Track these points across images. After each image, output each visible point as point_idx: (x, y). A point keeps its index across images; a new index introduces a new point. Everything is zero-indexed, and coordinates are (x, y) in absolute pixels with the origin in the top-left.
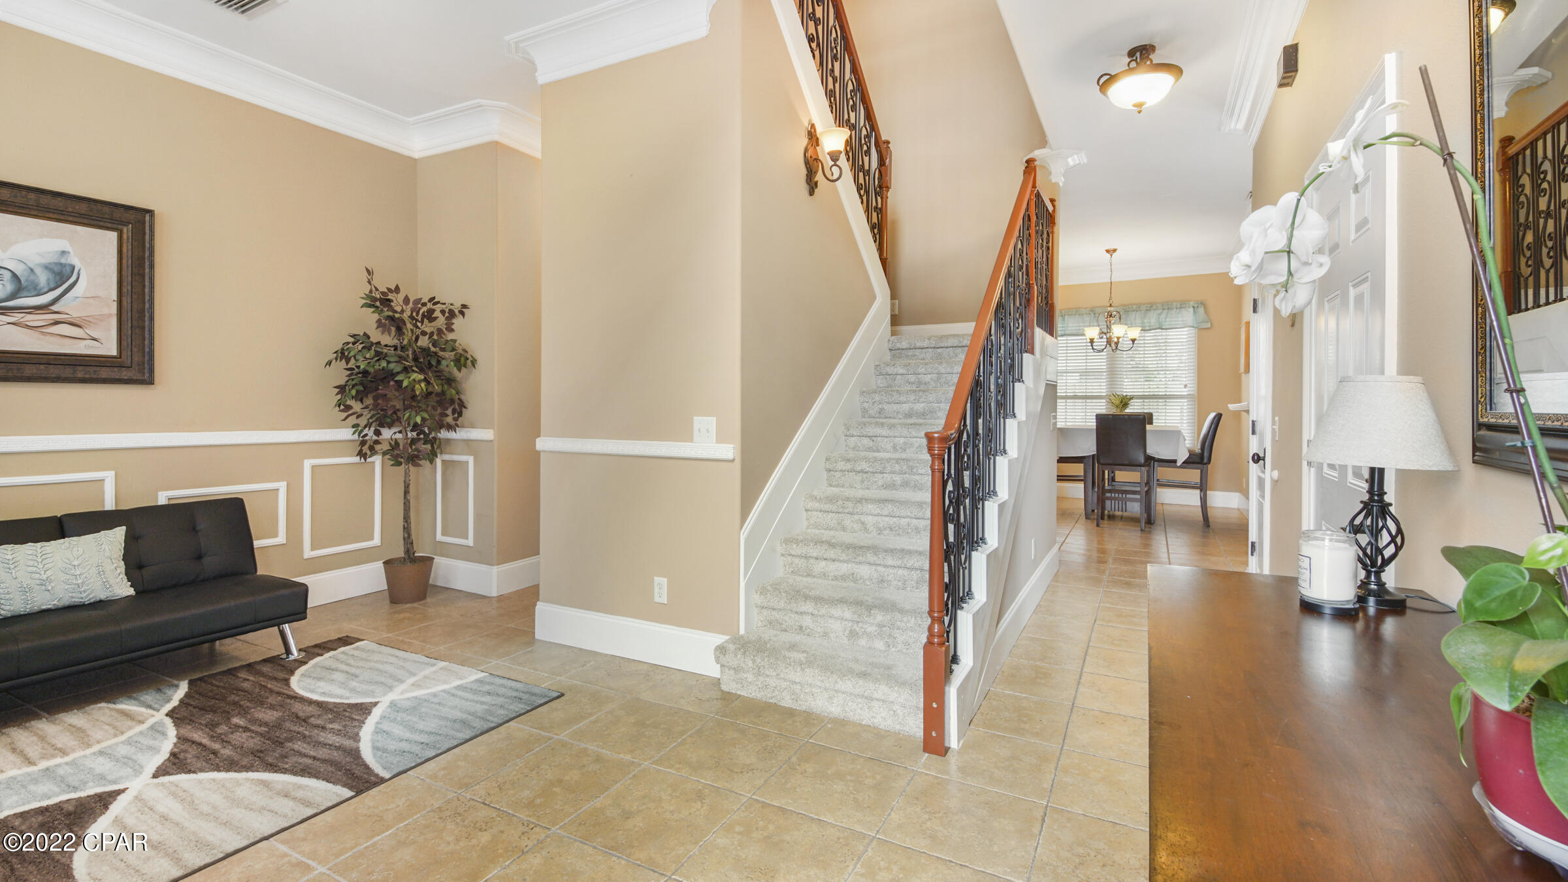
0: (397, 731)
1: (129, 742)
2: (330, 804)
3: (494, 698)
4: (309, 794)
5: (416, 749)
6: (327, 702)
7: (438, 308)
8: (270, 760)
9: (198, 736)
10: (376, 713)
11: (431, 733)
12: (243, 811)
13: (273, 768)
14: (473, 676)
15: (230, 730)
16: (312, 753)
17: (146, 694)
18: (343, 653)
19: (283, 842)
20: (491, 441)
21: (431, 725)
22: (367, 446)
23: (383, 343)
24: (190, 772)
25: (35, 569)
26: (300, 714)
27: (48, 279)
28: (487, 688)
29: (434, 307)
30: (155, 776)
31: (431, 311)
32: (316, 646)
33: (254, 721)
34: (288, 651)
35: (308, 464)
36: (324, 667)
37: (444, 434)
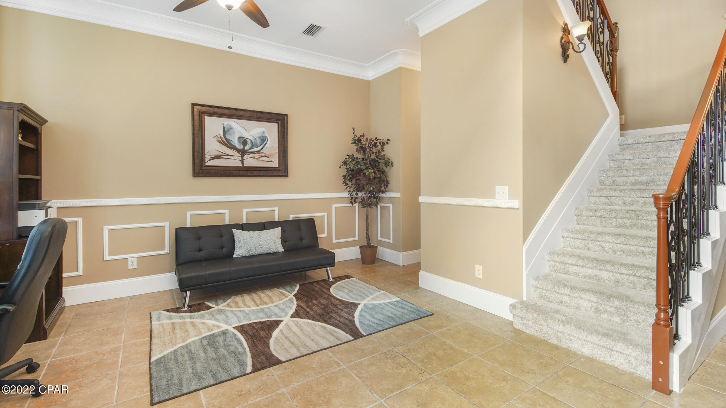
0: (368, 316)
1: (283, 303)
2: (345, 341)
3: (404, 310)
4: (338, 335)
5: (375, 325)
6: (343, 300)
7: (379, 141)
8: (325, 319)
9: (303, 305)
10: (360, 307)
11: (380, 320)
12: (318, 336)
13: (326, 322)
14: (395, 299)
15: (312, 305)
16: (338, 319)
17: (287, 287)
18: (347, 281)
19: (331, 352)
20: (399, 198)
21: (380, 317)
22: (353, 199)
23: (358, 158)
24: (301, 318)
25: (258, 240)
26: (334, 303)
27: (260, 142)
28: (401, 305)
29: (377, 141)
30: (291, 317)
31: (376, 143)
32: (338, 277)
33: (320, 303)
34: (329, 278)
35: (334, 206)
36: (341, 286)
37: (381, 195)
